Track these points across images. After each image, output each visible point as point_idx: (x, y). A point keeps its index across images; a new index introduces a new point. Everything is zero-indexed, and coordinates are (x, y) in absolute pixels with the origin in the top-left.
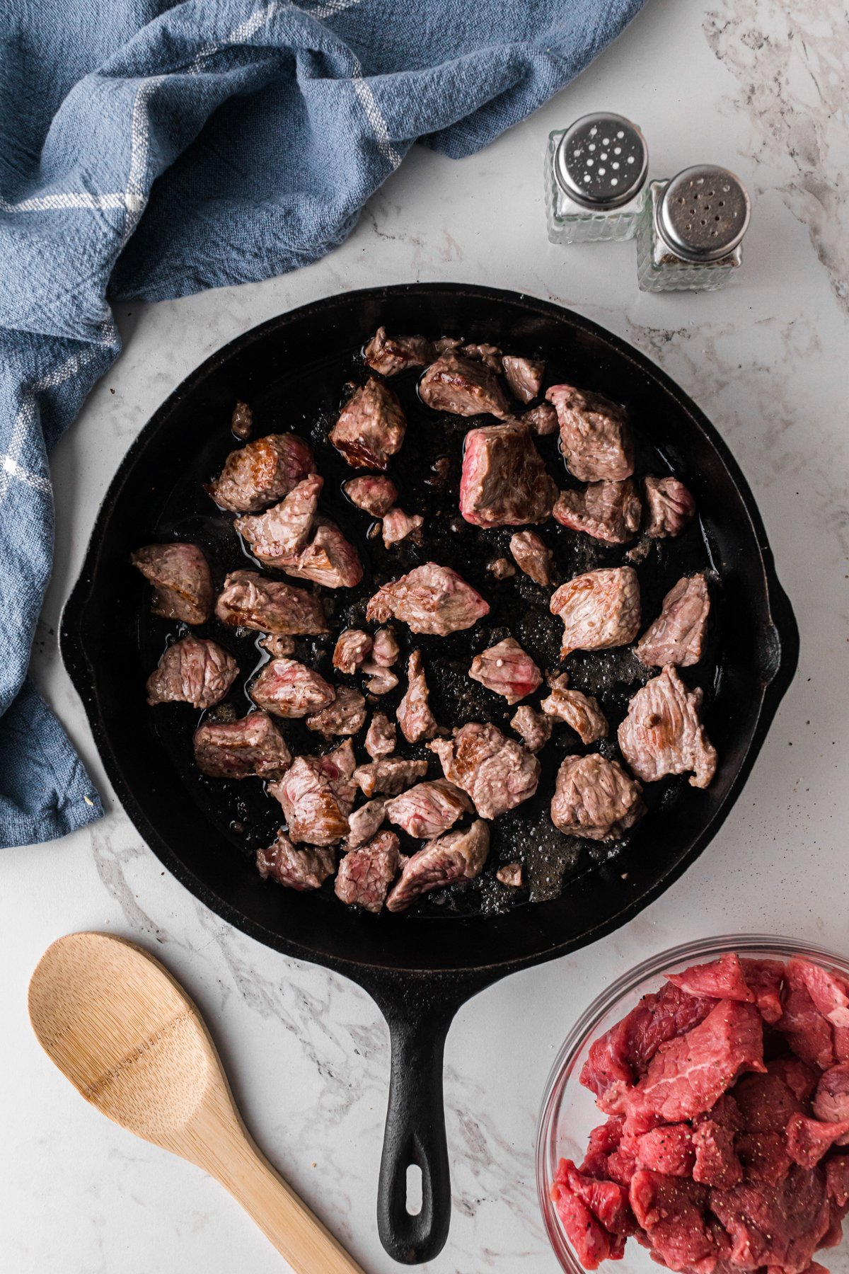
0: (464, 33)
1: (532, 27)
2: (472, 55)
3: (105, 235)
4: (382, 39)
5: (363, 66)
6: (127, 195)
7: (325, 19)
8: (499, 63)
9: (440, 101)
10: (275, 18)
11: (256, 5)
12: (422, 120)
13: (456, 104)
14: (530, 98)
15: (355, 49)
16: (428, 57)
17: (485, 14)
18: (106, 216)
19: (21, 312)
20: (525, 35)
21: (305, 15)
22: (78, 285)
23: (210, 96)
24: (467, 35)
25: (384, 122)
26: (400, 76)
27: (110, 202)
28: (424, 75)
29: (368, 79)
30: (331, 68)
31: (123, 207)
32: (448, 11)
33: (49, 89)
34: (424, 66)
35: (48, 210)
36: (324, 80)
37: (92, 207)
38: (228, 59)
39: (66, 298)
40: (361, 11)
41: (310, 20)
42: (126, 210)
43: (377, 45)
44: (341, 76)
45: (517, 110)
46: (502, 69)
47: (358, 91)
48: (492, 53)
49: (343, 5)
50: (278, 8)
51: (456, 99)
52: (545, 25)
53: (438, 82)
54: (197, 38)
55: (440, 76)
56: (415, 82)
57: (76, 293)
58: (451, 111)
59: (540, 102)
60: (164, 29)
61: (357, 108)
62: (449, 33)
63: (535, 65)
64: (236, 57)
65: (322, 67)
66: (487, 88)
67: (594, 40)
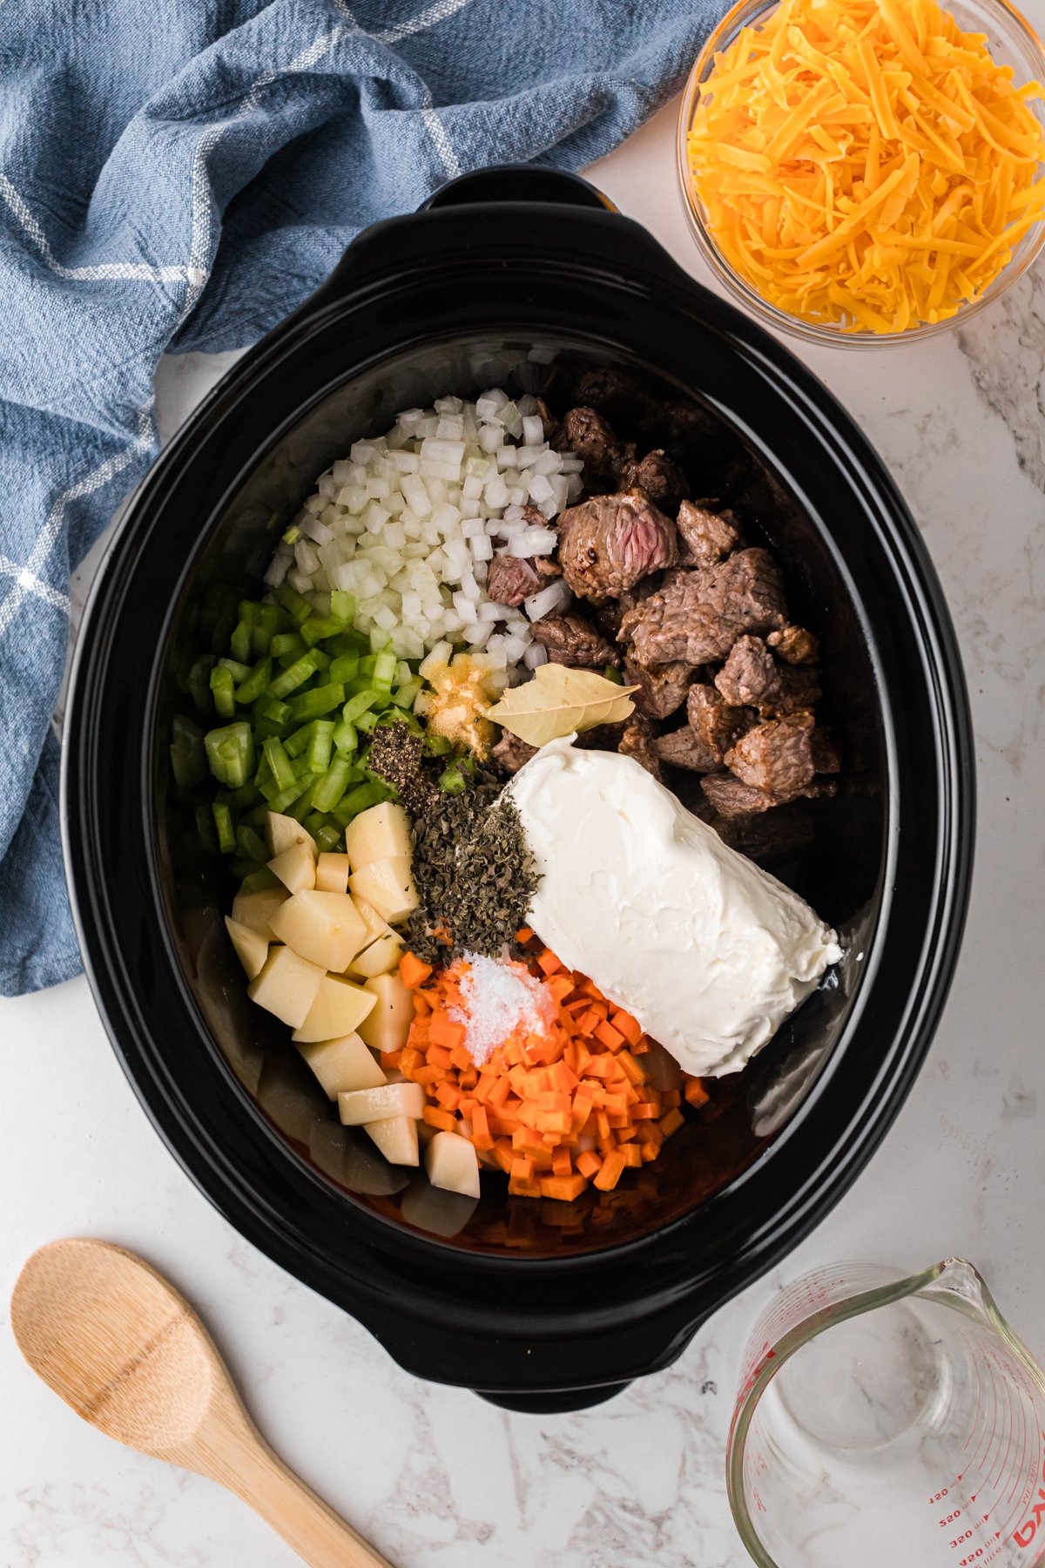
0: (543, 59)
1: (616, 54)
2: (551, 85)
3: (164, 308)
4: (454, 66)
5: (434, 96)
6: (190, 268)
7: (393, 44)
8: (579, 95)
9: (516, 135)
10: (339, 44)
11: (320, 31)
12: (496, 155)
13: (533, 138)
14: (615, 132)
15: (424, 76)
16: (505, 85)
17: (566, 40)
18: (166, 288)
19: (59, 390)
20: (609, 62)
21: (372, 40)
22: (128, 360)
23: (269, 146)
24: (546, 62)
25: (455, 157)
26: (472, 107)
27: (171, 275)
28: (498, 107)
29: (439, 109)
30: (399, 99)
31: (184, 280)
32: (526, 37)
33: (99, 129)
34: (500, 96)
35: (103, 280)
36: (392, 112)
37: (153, 280)
38: (286, 89)
39: (112, 375)
40: (432, 35)
41: (378, 45)
42: (188, 285)
43: (448, 73)
44: (410, 107)
45: (601, 144)
46: (583, 101)
47: (428, 124)
48: (573, 83)
49: (413, 29)
50: (343, 34)
51: (533, 133)
52: (630, 51)
53: (514, 114)
54: (255, 66)
55: (515, 109)
56: (489, 114)
57: (124, 369)
58: (528, 146)
59: (626, 135)
60: (219, 58)
61: (426, 143)
62: (527, 60)
63: (619, 97)
64: (294, 86)
65: (388, 97)
66: (566, 121)
67: (681, 66)
